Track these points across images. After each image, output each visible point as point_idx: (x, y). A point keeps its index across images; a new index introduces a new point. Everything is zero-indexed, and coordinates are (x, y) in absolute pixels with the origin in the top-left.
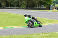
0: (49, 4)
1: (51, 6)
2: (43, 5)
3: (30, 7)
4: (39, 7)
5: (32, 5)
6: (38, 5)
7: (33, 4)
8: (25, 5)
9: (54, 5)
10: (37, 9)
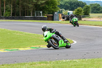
0: (52, 11)
1: (56, 13)
2: (41, 12)
3: (19, 15)
4: (33, 15)
5: (21, 11)
6: (33, 12)
7: (24, 9)
8: (9, 11)
9: (61, 12)
10: (31, 19)
